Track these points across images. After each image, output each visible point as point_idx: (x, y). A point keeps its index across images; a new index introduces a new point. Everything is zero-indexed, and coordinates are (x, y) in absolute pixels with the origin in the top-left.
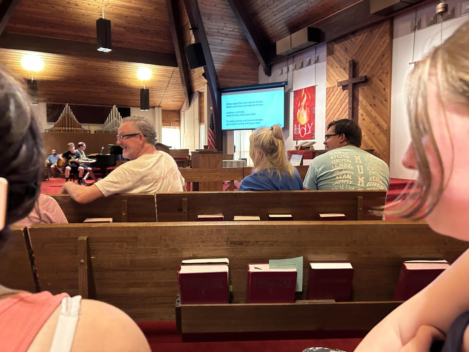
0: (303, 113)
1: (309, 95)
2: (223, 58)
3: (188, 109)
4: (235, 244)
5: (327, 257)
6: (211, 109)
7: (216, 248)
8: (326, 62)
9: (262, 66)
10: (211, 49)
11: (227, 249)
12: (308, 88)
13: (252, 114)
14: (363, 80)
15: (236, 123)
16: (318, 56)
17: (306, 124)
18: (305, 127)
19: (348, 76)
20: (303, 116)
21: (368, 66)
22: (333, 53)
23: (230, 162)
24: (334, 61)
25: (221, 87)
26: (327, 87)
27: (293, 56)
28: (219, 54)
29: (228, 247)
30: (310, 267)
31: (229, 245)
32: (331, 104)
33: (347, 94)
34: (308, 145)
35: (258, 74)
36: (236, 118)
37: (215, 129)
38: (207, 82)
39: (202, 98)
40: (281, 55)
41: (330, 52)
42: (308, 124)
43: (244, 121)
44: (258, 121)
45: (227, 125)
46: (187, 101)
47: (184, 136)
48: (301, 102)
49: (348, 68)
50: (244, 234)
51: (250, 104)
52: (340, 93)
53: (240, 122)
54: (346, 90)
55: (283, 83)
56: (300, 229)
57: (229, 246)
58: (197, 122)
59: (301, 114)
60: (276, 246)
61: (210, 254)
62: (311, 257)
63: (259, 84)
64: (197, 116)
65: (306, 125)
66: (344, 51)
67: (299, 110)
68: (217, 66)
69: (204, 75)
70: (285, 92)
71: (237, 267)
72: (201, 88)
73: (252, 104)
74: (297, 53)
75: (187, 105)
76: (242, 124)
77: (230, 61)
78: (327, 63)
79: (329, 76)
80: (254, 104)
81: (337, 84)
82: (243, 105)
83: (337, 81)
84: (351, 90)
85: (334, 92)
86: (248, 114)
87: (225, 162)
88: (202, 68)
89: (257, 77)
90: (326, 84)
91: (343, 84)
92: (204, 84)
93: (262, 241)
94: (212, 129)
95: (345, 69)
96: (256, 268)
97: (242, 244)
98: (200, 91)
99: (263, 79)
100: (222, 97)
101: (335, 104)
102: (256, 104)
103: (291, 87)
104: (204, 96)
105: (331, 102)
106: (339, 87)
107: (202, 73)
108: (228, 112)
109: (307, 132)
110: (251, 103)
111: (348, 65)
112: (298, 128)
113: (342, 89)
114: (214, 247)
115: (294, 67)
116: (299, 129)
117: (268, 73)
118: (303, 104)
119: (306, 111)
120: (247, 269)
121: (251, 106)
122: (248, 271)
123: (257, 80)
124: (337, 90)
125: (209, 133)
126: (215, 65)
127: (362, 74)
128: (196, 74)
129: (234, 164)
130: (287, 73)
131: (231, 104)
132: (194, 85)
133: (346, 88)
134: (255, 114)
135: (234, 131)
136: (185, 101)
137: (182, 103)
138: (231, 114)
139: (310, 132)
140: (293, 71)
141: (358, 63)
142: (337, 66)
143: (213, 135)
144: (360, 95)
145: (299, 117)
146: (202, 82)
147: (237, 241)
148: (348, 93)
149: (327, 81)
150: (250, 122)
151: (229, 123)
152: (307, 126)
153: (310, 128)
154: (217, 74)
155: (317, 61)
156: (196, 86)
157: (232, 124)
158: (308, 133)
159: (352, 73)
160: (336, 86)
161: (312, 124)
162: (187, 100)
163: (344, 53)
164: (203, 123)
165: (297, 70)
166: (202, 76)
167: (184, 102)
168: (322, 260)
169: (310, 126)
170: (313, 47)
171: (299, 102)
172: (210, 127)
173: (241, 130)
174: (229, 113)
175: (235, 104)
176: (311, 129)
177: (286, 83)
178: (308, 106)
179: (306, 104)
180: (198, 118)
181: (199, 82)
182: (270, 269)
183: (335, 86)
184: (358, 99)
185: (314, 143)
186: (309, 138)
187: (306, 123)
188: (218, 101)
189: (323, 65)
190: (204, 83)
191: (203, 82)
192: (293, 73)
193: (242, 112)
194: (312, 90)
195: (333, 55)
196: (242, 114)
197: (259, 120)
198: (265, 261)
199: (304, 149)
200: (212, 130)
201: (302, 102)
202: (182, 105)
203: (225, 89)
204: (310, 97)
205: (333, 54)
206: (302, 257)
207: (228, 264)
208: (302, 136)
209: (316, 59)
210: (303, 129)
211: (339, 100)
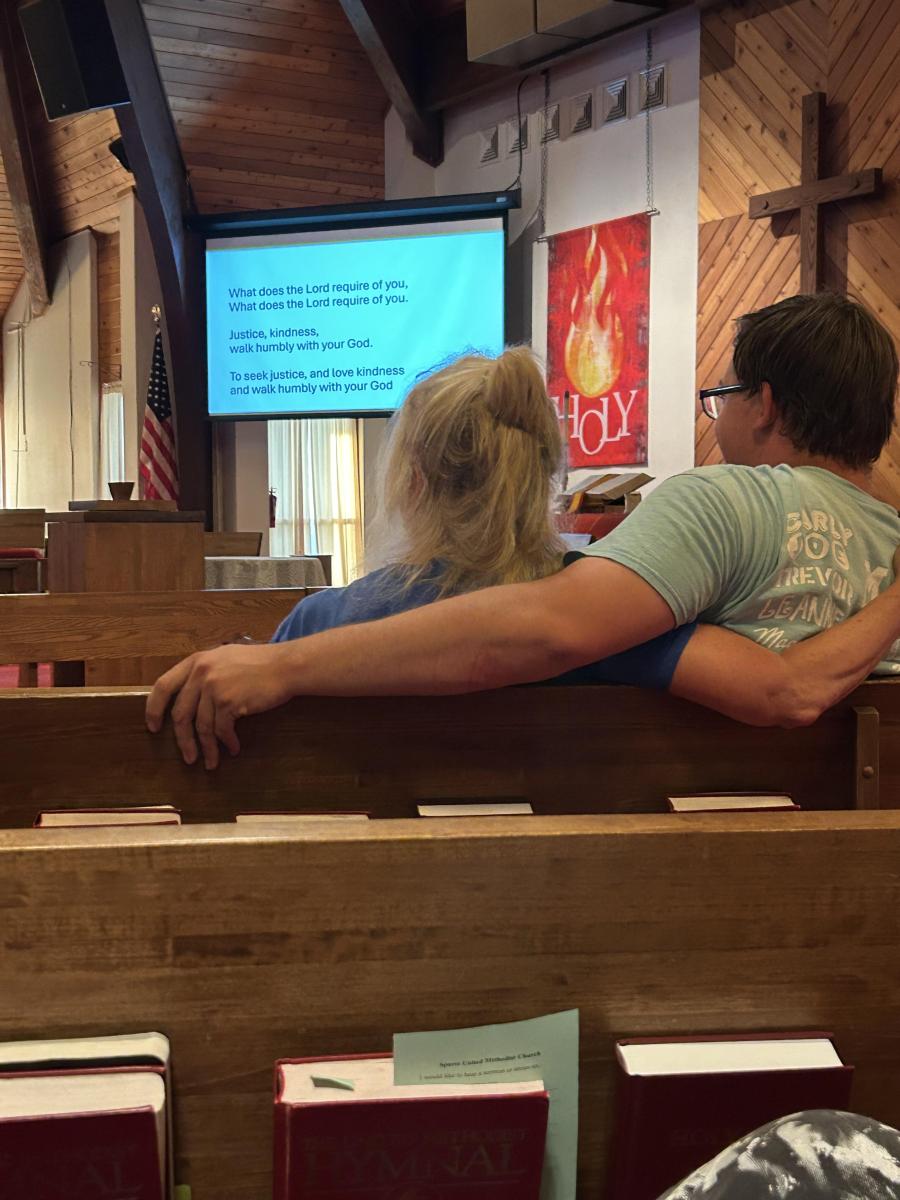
0: (591, 342)
1: (622, 256)
2: (212, 69)
3: (42, 313)
4: (203, 953)
5: (711, 1010)
6: (153, 316)
7: (96, 976)
8: (696, 103)
9: (399, 111)
10: (151, 25)
11: (160, 980)
12: (617, 225)
13: (354, 344)
14: (867, 187)
15: (275, 383)
16: (662, 75)
17: (609, 394)
18: (601, 411)
19: (798, 172)
20: (592, 355)
21: (888, 123)
22: (733, 62)
23: (243, 563)
24: (734, 101)
25: (202, 212)
26: (703, 222)
27: (545, 72)
28: (191, 51)
29: (167, 971)
30: (618, 1064)
31: (169, 960)
32: (721, 301)
33: (794, 256)
34: (616, 489)
35: (382, 152)
36: (277, 362)
37: (173, 409)
38: (133, 183)
39: (112, 264)
40: (492, 67)
41: (717, 59)
42: (617, 395)
43: (313, 375)
44: (383, 378)
45: (234, 391)
46: (37, 276)
47: (22, 447)
48: (585, 291)
49: (799, 130)
50: (254, 895)
51: (343, 295)
52: (763, 250)
53: (299, 382)
54: (792, 233)
55: (500, 200)
56: (561, 855)
57: (174, 965)
58: (85, 375)
59: (584, 346)
60: (432, 957)
61: (59, 1012)
62: (621, 1012)
63: (387, 198)
64: (84, 349)
65: (605, 401)
66: (780, 53)
67: (573, 329)
68: (184, 107)
69: (117, 148)
70: (511, 242)
71: (215, 1080)
72: (104, 215)
73: (352, 295)
74: (561, 58)
75: (33, 292)
76: (303, 389)
77: (246, 87)
78: (704, 108)
79: (710, 169)
80: (362, 293)
81: (747, 209)
82: (313, 297)
83: (746, 194)
84: (813, 236)
85: (735, 246)
86: (337, 341)
87: (219, 565)
88: (110, 112)
89: (377, 169)
90: (700, 204)
91: (777, 207)
92: (121, 194)
93: (357, 932)
94: (161, 413)
95: (782, 137)
96: (319, 1083)
97: (242, 952)
98: (98, 228)
99: (406, 174)
100: (211, 257)
101: (740, 299)
102: (371, 293)
103: (536, 217)
104: (118, 253)
105: (720, 290)
106: (760, 221)
107: (110, 142)
108: (236, 331)
109: (612, 433)
110: (348, 288)
111: (797, 119)
112: (572, 413)
113: (769, 233)
114: (81, 974)
115: (550, 126)
116: (575, 416)
117: (430, 149)
118: (592, 297)
119: (607, 332)
120: (270, 1089)
121: (348, 303)
122: (276, 1102)
123: (379, 181)
124: (747, 235)
125: (145, 430)
126: (171, 101)
127: (861, 159)
128: (82, 143)
129: (261, 576)
130: (518, 153)
131: (251, 293)
132: (72, 201)
133: (789, 228)
134: (366, 344)
135: (271, 424)
136: (28, 276)
137: (9, 285)
138: (253, 342)
139: (624, 432)
140: (545, 141)
141: (842, 109)
142: (747, 124)
143: (166, 441)
144: (852, 261)
145: (575, 361)
146: (110, 183)
147: (215, 937)
148: (797, 251)
149: (702, 194)
150: (344, 380)
151: (243, 384)
152: (612, 403)
153: (625, 414)
154: (183, 145)
155: (656, 98)
156: (78, 202)
157: (255, 390)
158: (617, 438)
159: (816, 153)
160: (746, 218)
161: (634, 392)
162: (34, 271)
163: (781, 63)
164: (114, 384)
165: (564, 139)
166: (109, 153)
167: (19, 281)
168: (685, 1026)
169: (625, 401)
170: (637, 29)
171: (574, 293)
172: (150, 402)
173: (303, 421)
174: (243, 335)
175: (274, 292)
176: (630, 416)
177: (514, 198)
178: (615, 309)
179: (608, 302)
180: (89, 359)
181: (93, 187)
182: (397, 1082)
183: (741, 216)
184: (847, 280)
185: (644, 480)
186: (622, 458)
187: (609, 387)
188: (187, 278)
189: (682, 117)
190: (122, 188)
191: (116, 186)
192: (545, 153)
193: (308, 332)
194: (633, 234)
195: (732, 72)
196: (303, 340)
197: (388, 372)
198: (370, 1043)
199: (597, 507)
200: (158, 417)
201: (589, 288)
202: (12, 297)
203: (223, 222)
204: (625, 269)
205: (732, 66)
206: (574, 1014)
207: (162, 1069)
208: (591, 450)
209: (653, 85)
210: (593, 416)
211: (758, 283)
